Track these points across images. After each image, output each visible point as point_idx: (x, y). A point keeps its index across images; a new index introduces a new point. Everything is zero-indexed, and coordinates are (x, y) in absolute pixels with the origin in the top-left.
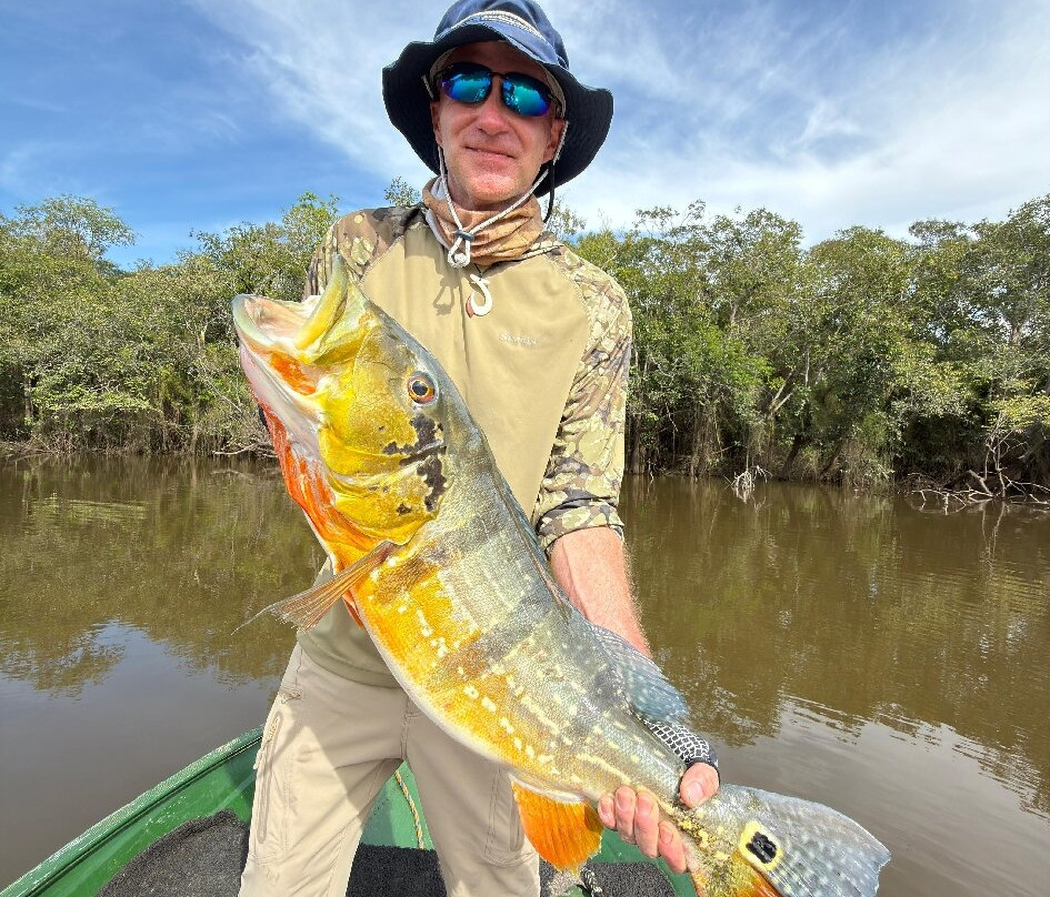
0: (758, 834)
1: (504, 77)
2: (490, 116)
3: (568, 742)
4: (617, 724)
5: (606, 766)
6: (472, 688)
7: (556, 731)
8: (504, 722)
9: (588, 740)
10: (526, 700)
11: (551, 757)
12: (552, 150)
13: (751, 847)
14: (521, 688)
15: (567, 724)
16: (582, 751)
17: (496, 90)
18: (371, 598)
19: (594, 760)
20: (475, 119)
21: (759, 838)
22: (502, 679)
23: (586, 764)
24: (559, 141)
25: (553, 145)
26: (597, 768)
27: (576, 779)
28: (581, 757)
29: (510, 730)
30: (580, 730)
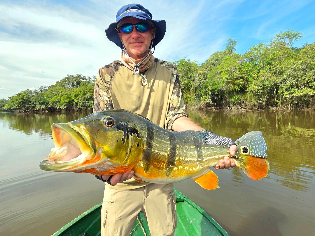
0: (243, 148)
1: (136, 25)
2: (134, 35)
3: (199, 160)
4: (206, 148)
5: (210, 158)
6: (175, 167)
7: (196, 160)
8: (186, 168)
9: (203, 156)
10: (186, 159)
11: (199, 166)
12: (153, 36)
13: (244, 152)
14: (184, 158)
15: (197, 156)
16: (203, 159)
17: (134, 28)
18: (144, 172)
19: (207, 158)
20: (131, 36)
21: (244, 149)
22: (179, 159)
23: (206, 161)
24: (154, 34)
25: (153, 35)
26: (209, 160)
27: (206, 166)
28: (204, 160)
29: (188, 168)
30: (200, 156)
